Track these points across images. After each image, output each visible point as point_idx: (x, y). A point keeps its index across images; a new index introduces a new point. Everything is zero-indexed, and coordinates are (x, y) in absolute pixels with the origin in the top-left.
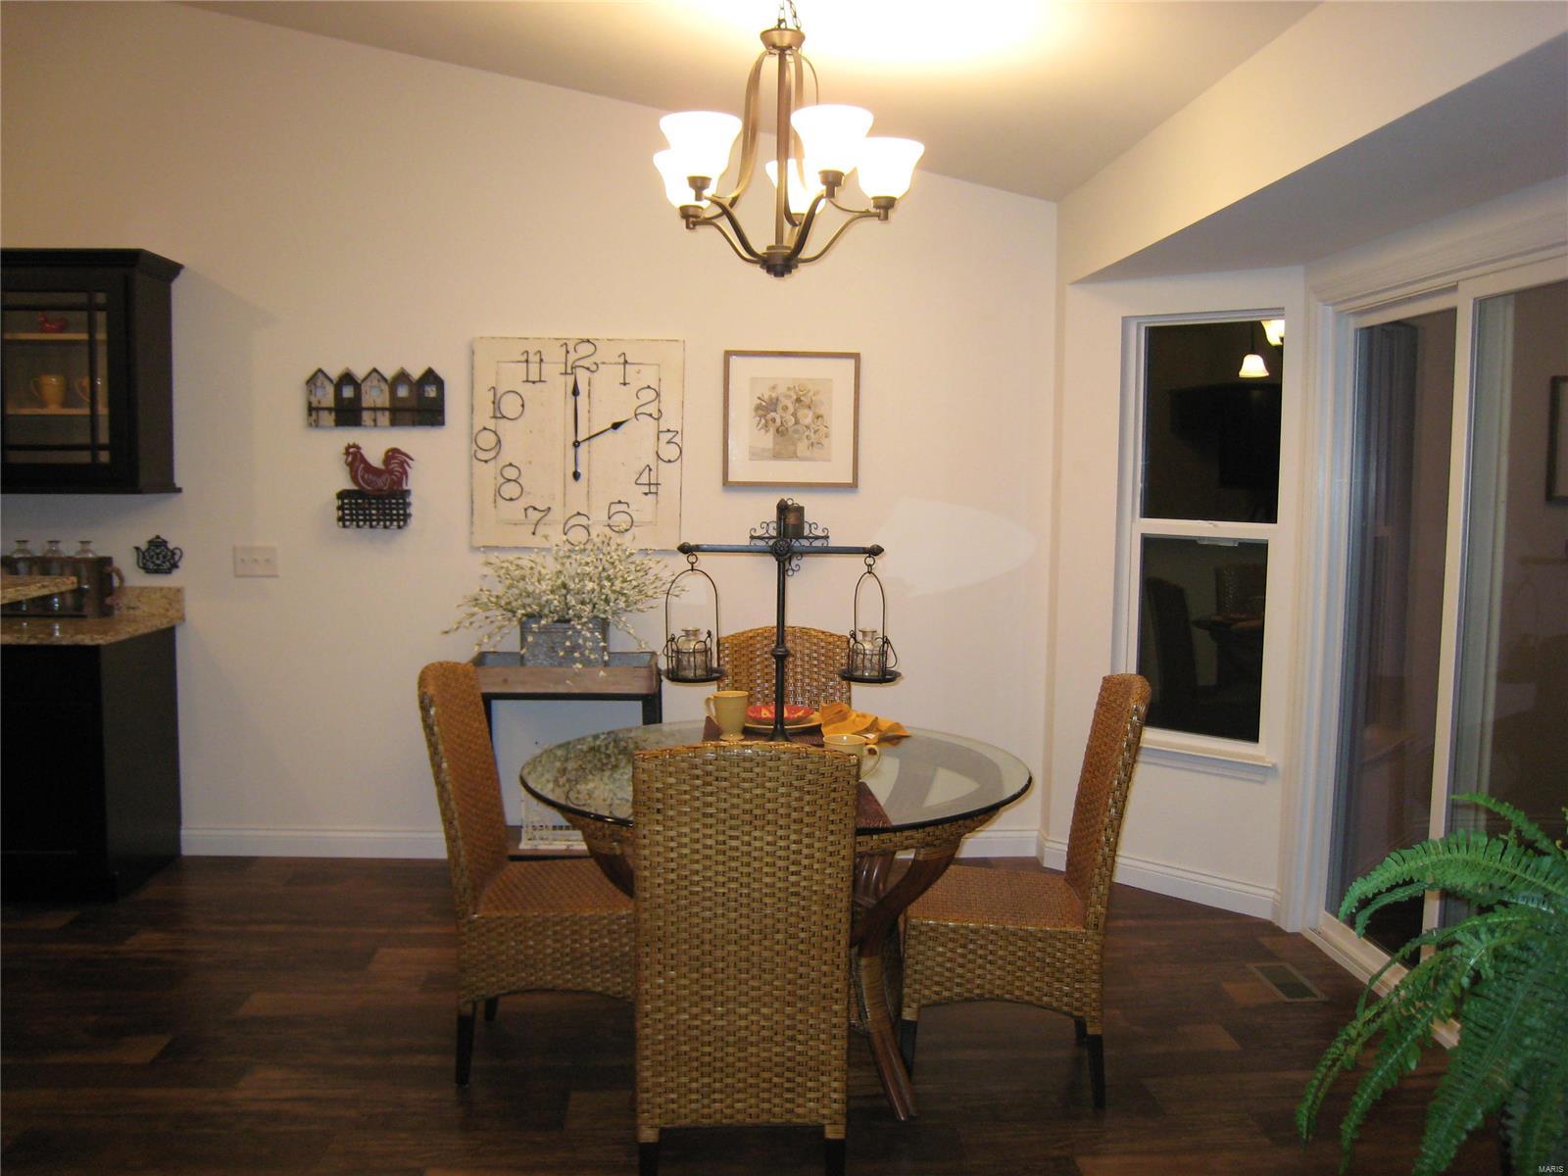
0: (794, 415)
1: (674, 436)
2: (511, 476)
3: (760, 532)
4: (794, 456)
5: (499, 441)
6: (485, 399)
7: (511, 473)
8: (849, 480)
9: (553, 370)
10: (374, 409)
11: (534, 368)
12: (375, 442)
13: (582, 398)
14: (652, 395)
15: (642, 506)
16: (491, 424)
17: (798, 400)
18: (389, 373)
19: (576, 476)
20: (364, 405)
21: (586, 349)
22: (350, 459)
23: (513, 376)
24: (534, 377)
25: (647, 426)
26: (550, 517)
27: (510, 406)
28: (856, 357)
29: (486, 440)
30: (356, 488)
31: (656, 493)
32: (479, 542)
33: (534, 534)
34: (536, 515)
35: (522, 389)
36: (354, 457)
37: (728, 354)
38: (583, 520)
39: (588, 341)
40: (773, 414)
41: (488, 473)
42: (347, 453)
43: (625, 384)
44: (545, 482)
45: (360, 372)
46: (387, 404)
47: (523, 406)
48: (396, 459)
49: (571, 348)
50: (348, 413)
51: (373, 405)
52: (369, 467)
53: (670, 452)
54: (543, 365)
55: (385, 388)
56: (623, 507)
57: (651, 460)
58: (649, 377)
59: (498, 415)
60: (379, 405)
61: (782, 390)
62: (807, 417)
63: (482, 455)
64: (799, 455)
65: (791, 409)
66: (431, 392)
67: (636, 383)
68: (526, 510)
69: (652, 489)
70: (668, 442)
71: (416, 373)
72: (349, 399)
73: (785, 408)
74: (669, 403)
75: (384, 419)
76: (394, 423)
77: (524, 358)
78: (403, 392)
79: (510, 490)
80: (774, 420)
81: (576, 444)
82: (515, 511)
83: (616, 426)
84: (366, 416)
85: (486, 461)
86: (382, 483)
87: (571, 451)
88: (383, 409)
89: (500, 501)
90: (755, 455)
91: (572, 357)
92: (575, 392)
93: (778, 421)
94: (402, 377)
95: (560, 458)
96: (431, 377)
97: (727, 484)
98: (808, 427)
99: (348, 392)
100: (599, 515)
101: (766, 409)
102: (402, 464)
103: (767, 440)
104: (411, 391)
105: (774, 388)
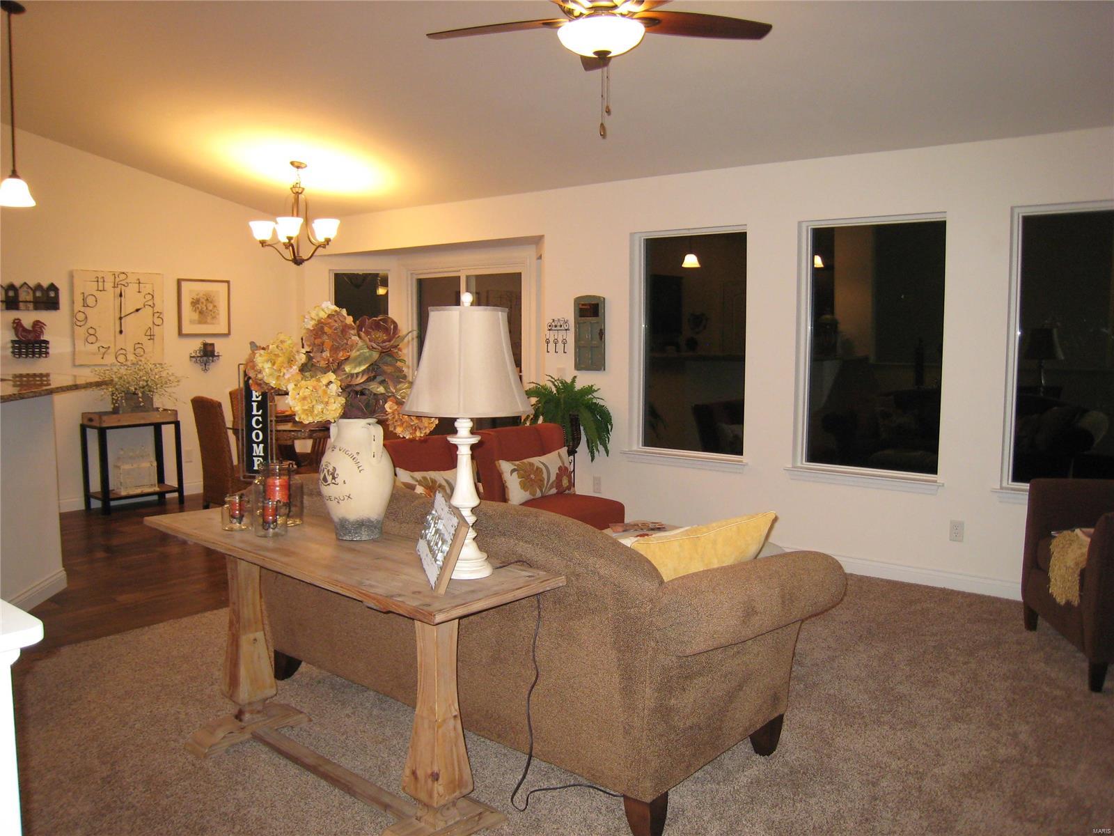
0: (206, 306)
1: (160, 315)
2: (92, 334)
3: (193, 355)
4: (205, 323)
5: (86, 318)
6: (78, 299)
7: (91, 331)
8: (226, 332)
9: (109, 285)
10: (26, 302)
11: (101, 284)
12: (28, 318)
13: (123, 298)
14: (151, 296)
15: (148, 344)
16: (83, 309)
17: (207, 299)
18: (32, 284)
19: (121, 332)
20: (21, 299)
21: (123, 276)
22: (15, 325)
23: (91, 288)
24: (101, 288)
25: (149, 310)
26: (109, 351)
27: (90, 301)
28: (228, 282)
29: (81, 316)
30: (17, 339)
31: (153, 339)
32: (77, 363)
33: (103, 358)
34: (105, 350)
35: (95, 293)
36: (17, 325)
37: (179, 282)
38: (123, 352)
39: (123, 273)
40: (198, 305)
41: (81, 332)
42: (14, 322)
43: (139, 292)
44: (107, 334)
45: (17, 283)
46: (32, 300)
47: (96, 301)
48: (38, 326)
49: (117, 276)
50: (12, 303)
51: (24, 300)
52: (25, 330)
53: (158, 321)
54: (105, 283)
55: (31, 292)
56: (140, 346)
57: (151, 325)
58: (148, 289)
59: (85, 305)
60: (28, 300)
61: (201, 295)
62: (211, 307)
63: (79, 323)
64: (208, 321)
65: (205, 304)
66: (52, 294)
67: (144, 291)
68: (99, 348)
69: (151, 337)
70: (158, 317)
71: (45, 284)
72: (13, 297)
73: (202, 303)
74: (157, 300)
75: (31, 306)
76: (36, 308)
77: (96, 280)
78: (38, 294)
79: (92, 339)
80: (198, 308)
81: (121, 318)
82: (94, 347)
83: (137, 310)
84: (21, 305)
85: (80, 326)
86: (30, 337)
87: (118, 322)
88: (30, 302)
89: (87, 343)
90: (192, 322)
91: (117, 280)
92: (121, 295)
93: (200, 308)
94: (39, 287)
95: (111, 324)
96: (53, 287)
97: (180, 334)
98: (211, 311)
99: (11, 294)
100: (130, 349)
101: (195, 303)
102: (41, 328)
103: (196, 316)
104: (43, 294)
105: (197, 295)
